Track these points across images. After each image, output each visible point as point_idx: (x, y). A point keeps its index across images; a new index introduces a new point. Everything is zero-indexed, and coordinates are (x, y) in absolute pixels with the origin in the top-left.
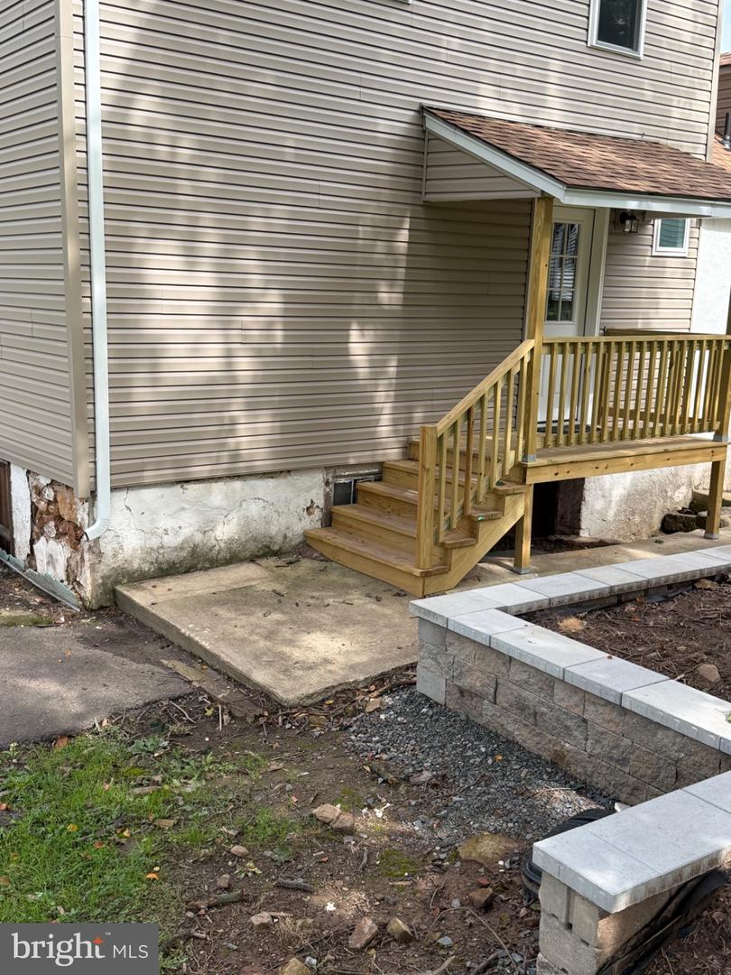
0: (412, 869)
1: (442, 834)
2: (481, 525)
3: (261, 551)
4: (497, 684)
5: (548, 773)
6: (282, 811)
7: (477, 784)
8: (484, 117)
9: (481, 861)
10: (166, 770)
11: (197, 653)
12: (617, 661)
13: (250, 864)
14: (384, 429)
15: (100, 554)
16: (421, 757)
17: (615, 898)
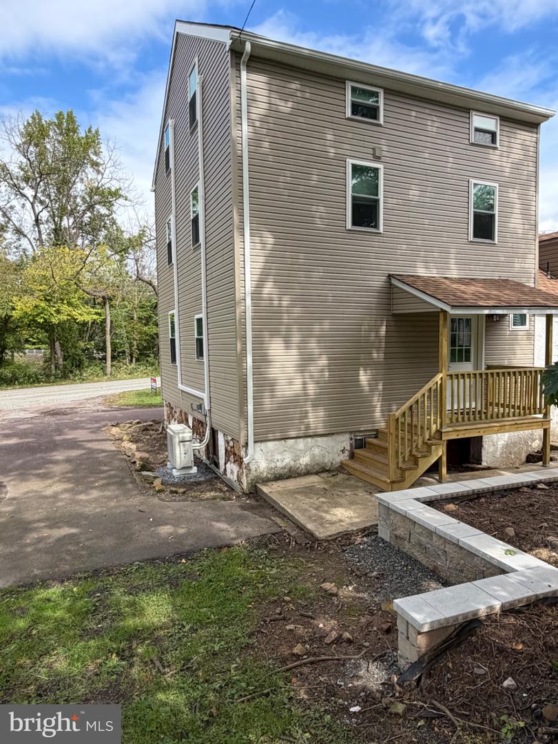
0: (359, 613)
1: (376, 599)
2: (420, 459)
3: (321, 470)
4: (410, 534)
5: (431, 576)
6: (309, 584)
7: (397, 579)
8: (418, 276)
9: (390, 612)
10: (264, 563)
11: (286, 514)
12: (462, 524)
13: (291, 605)
14: (378, 414)
15: (250, 470)
16: (374, 565)
17: (422, 625)
